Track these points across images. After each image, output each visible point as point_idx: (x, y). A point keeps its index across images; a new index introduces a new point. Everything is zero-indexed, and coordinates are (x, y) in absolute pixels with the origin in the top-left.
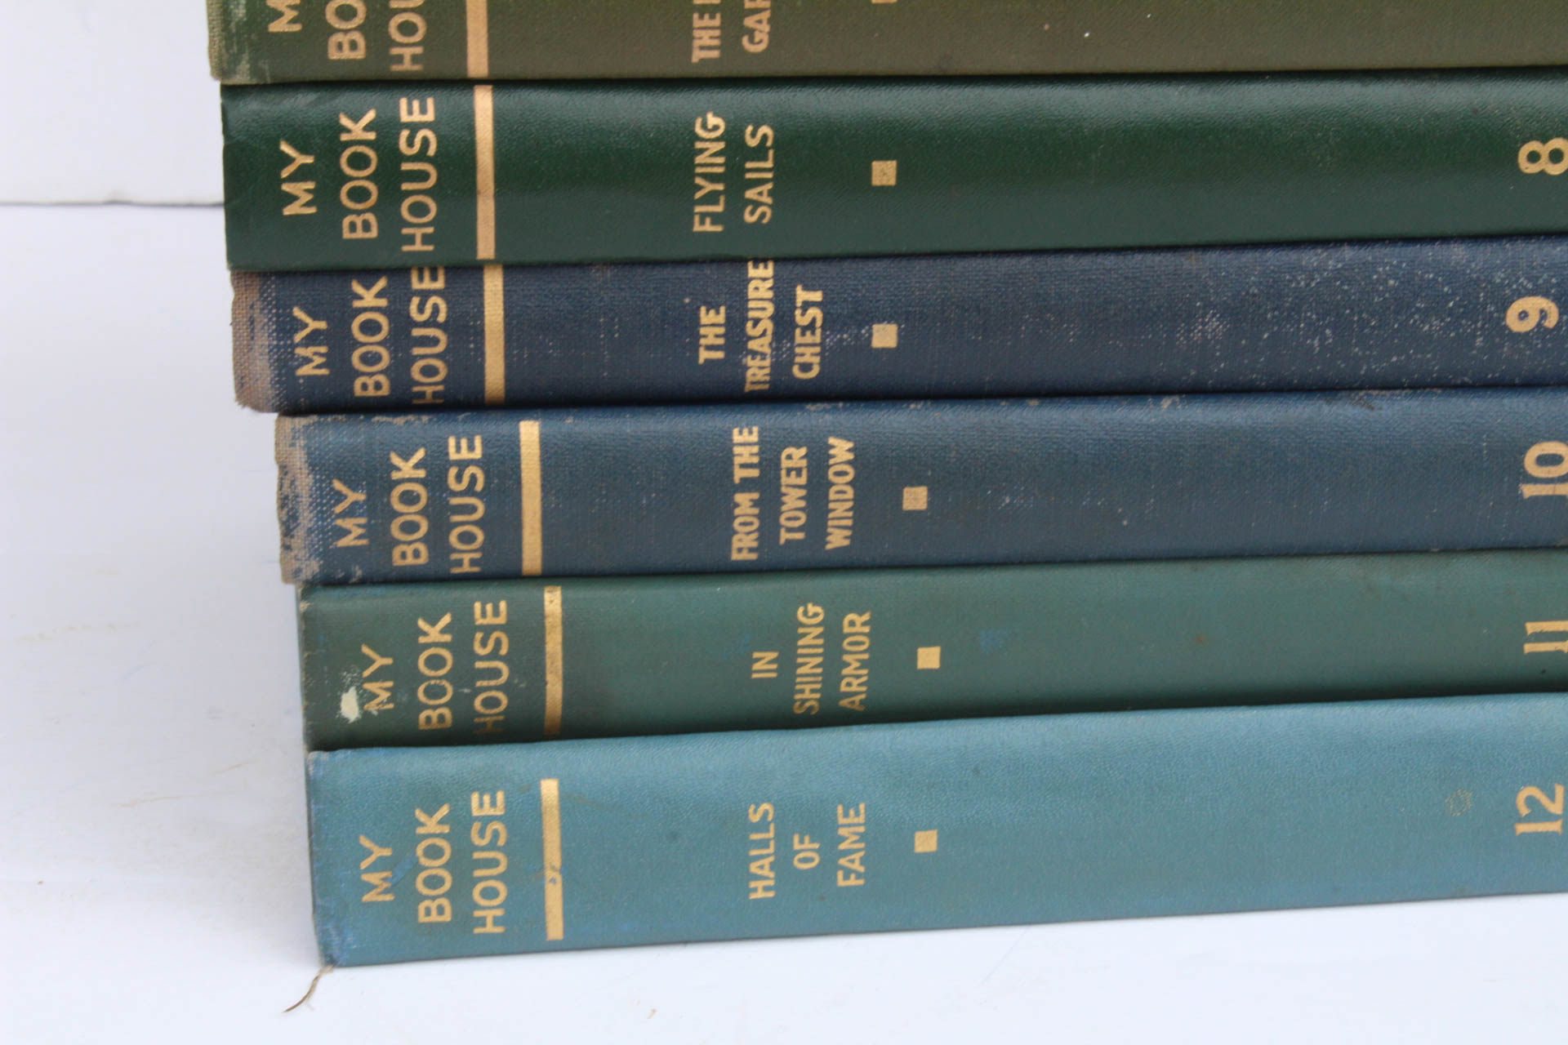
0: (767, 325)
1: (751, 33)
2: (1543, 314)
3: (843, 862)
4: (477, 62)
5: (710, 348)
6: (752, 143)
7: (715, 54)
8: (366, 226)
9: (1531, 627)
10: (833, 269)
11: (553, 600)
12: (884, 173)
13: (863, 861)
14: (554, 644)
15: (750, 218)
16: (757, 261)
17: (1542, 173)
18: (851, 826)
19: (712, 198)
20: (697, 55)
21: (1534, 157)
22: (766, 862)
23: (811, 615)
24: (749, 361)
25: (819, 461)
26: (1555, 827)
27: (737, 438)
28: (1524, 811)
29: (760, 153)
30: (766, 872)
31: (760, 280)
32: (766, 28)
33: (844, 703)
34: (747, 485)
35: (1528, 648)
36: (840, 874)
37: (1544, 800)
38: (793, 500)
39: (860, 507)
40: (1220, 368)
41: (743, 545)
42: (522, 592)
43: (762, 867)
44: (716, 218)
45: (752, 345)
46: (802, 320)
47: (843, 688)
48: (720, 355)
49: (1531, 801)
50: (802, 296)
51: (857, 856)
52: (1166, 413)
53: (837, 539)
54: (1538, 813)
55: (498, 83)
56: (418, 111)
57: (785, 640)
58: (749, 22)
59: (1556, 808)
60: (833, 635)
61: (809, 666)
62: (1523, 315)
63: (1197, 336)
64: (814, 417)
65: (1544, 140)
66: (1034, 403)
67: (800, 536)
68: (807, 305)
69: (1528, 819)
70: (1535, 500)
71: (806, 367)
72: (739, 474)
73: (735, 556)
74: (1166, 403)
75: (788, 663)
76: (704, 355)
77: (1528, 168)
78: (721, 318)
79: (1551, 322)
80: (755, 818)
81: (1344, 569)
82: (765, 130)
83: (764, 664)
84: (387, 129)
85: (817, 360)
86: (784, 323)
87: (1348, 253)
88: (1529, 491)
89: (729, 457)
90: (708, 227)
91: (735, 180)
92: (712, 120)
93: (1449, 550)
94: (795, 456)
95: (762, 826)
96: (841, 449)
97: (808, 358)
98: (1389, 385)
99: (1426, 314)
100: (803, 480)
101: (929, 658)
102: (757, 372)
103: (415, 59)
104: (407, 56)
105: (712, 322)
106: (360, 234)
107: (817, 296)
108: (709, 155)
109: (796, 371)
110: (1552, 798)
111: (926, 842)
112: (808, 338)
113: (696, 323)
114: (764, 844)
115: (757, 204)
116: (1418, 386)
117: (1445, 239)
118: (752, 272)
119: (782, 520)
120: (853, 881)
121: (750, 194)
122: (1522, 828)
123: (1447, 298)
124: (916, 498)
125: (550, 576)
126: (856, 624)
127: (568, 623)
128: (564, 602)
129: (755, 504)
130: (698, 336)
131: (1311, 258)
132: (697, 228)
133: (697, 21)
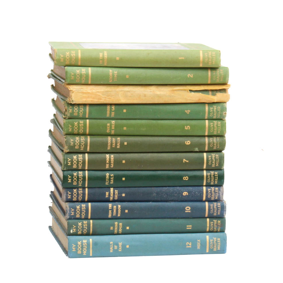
0: (112, 194)
1: (112, 165)
2: (186, 194)
3: (119, 248)
4: (86, 168)
5: (107, 196)
6: (111, 176)
7: (108, 167)
8: (76, 183)
9: (187, 226)
10: (119, 188)
11: (91, 221)
12: (124, 179)
13: (122, 248)
14: (91, 225)
15: (111, 183)
16: (112, 188)
17: (185, 180)
18: (120, 244)
19: (108, 181)
20: (107, 168)
21: (185, 178)
22: (112, 248)
23: (116, 223)
24: (111, 197)
25: (117, 207)
26: (190, 247)
27: (109, 205)
28: (187, 245)
29: (112, 177)
30: (112, 249)
31: (112, 189)
32: (113, 165)
33: (119, 233)
34: (110, 209)
35: (187, 228)
36: (119, 250)
37: (189, 244)
38: (115, 211)
39: (121, 212)
40: (156, 199)
41: (110, 216)
42: (88, 220)
43: (111, 249)
44: (108, 183)
45: (111, 196)
46: (116, 193)
47: (119, 231)
48: (108, 197)
49: (188, 244)
50: (116, 191)
51: (121, 248)
52: (150, 203)
53: (119, 215)
54: (189, 245)
55: (88, 170)
56: (81, 173)
57: (114, 225)
58: (111, 164)
59: (190, 245)
60: (118, 225)
61: (116, 228)
62: (185, 194)
63: (153, 195)
64: (117, 203)
65: (185, 177)
66: (138, 202)
67: (115, 215)
68: (116, 192)
69: (187, 246)
70: (187, 212)
71: (116, 198)
72: (110, 208)
73: (109, 217)
74: (151, 202)
75: (114, 228)
76: (106, 197)
77: (184, 179)
78: (108, 193)
79: (187, 195)
80: (111, 243)
81: (169, 220)
82: (113, 175)
83: (112, 228)
84: (78, 174)
85: (117, 197)
86: (114, 194)
87: (168, 188)
88: (186, 211)
89: (109, 207)
90: (107, 184)
91: (110, 179)
92: (108, 174)
93: (179, 218)
94: (115, 207)
95: (111, 244)
96: (119, 206)
97: (116, 197)
98: (172, 201)
99: (175, 194)
100: (116, 209)
101: (128, 228)
102: (111, 199)
103: (81, 168)
104: (80, 167)
105: (107, 193)
106: (75, 184)
107: (117, 191)
108: (107, 177)
109: (115, 198)
110: (190, 243)
111: (128, 247)
112: (116, 195)
113: (106, 193)
114: (112, 246)
115: (112, 182)
116: (175, 201)
117: (177, 186)
118: (111, 189)
119: (114, 213)
120: (120, 251)
121: (111, 181)
122: (187, 247)
123: (177, 192)
124: (127, 211)
125: (91, 219)
126: (121, 224)
127: (93, 223)
128: (92, 222)
129: (111, 211)
130: (106, 195)
131: (164, 188)
132: (106, 184)
133: (107, 164)
